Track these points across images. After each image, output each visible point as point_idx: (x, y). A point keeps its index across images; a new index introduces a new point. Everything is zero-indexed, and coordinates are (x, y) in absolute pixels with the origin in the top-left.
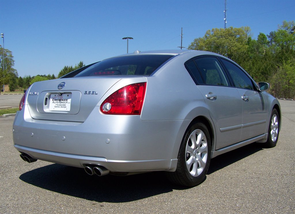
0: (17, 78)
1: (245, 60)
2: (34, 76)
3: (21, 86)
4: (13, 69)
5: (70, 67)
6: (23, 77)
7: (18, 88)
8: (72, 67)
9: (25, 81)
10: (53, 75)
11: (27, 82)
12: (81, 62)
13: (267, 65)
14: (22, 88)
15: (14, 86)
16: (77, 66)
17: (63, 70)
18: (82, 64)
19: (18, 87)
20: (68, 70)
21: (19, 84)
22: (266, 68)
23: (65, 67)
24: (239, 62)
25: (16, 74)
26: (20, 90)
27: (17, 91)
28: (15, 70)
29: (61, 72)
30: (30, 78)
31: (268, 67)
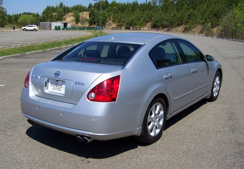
0: (7, 15)
1: (201, 2)
2: (21, 14)
3: (10, 23)
4: (3, 8)
5: (51, 6)
6: (11, 15)
7: (7, 25)
8: (53, 7)
9: (13, 18)
10: (38, 14)
11: (15, 20)
12: (61, 3)
13: (219, 8)
14: (11, 24)
15: (4, 23)
16: (57, 5)
17: (46, 9)
18: (62, 4)
19: (8, 23)
20: (50, 9)
21: (8, 21)
22: (218, 11)
23: (48, 6)
24: (196, 5)
25: (5, 12)
26: (10, 26)
27: (7, 27)
28: (4, 8)
29: (44, 11)
30: (18, 15)
31: (220, 10)
